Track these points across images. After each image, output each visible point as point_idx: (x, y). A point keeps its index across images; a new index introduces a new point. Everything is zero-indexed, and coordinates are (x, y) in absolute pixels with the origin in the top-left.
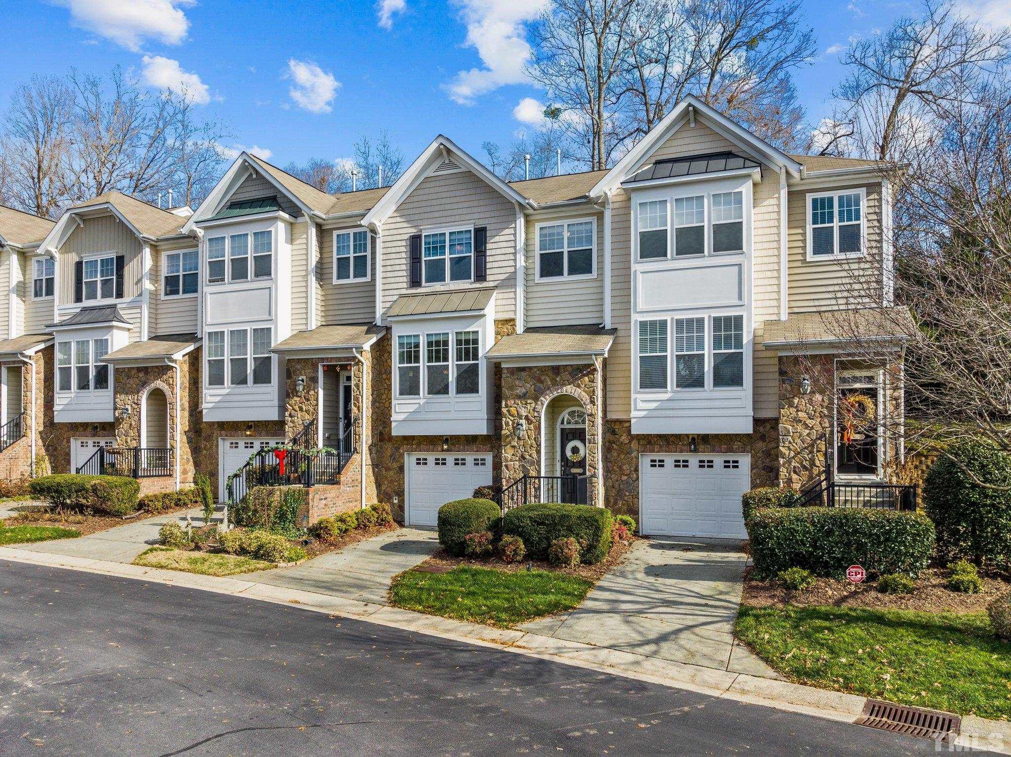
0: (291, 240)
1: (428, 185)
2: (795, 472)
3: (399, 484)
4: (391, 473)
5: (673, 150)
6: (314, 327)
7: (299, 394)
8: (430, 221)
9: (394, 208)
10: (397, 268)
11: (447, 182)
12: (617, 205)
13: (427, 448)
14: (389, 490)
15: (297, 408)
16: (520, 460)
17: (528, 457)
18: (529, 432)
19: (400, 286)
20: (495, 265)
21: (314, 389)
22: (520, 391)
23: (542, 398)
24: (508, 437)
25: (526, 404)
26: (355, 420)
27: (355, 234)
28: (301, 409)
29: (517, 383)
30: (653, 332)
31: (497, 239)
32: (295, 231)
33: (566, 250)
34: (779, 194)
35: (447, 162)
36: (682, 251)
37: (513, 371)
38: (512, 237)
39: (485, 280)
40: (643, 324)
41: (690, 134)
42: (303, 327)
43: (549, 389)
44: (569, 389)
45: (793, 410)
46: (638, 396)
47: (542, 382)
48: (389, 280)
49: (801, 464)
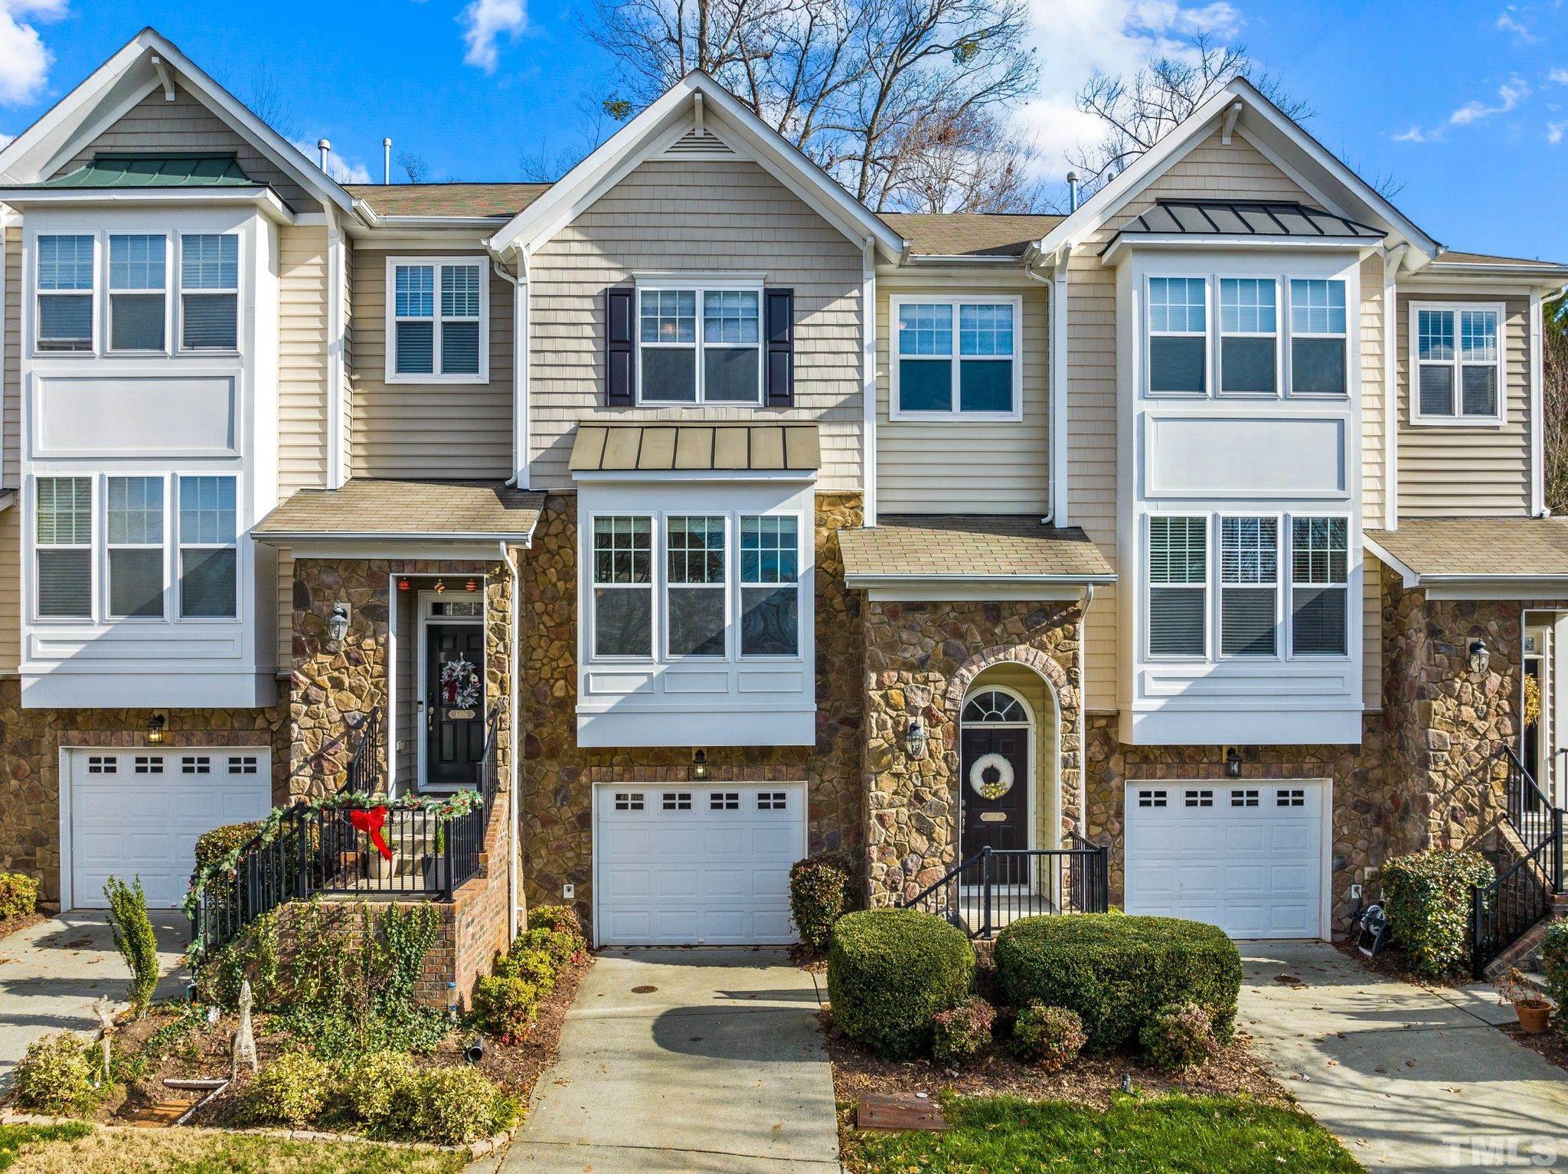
0: (280, 267)
1: (651, 179)
2: (1455, 819)
3: (579, 856)
4: (558, 830)
5: (1190, 183)
6: (341, 483)
7: (332, 646)
8: (655, 261)
9: (568, 217)
10: (572, 359)
11: (699, 179)
12: (1078, 278)
13: (650, 771)
14: (553, 871)
15: (324, 680)
16: (910, 804)
17: (929, 797)
18: (933, 743)
19: (579, 400)
20: (814, 373)
21: (375, 636)
22: (913, 654)
23: (963, 671)
24: (883, 753)
25: (926, 681)
26: (493, 714)
27: (446, 270)
28: (337, 684)
29: (905, 636)
30: (1178, 541)
31: (817, 318)
32: (289, 245)
33: (956, 357)
34: (1382, 296)
35: (699, 133)
36: (1233, 383)
37: (894, 611)
38: (852, 319)
39: (790, 405)
40: (1158, 524)
41: (1222, 156)
42: (314, 481)
43: (977, 650)
44: (1021, 654)
45: (1451, 702)
46: (1148, 668)
47: (961, 636)
48: (550, 386)
49: (1465, 802)
